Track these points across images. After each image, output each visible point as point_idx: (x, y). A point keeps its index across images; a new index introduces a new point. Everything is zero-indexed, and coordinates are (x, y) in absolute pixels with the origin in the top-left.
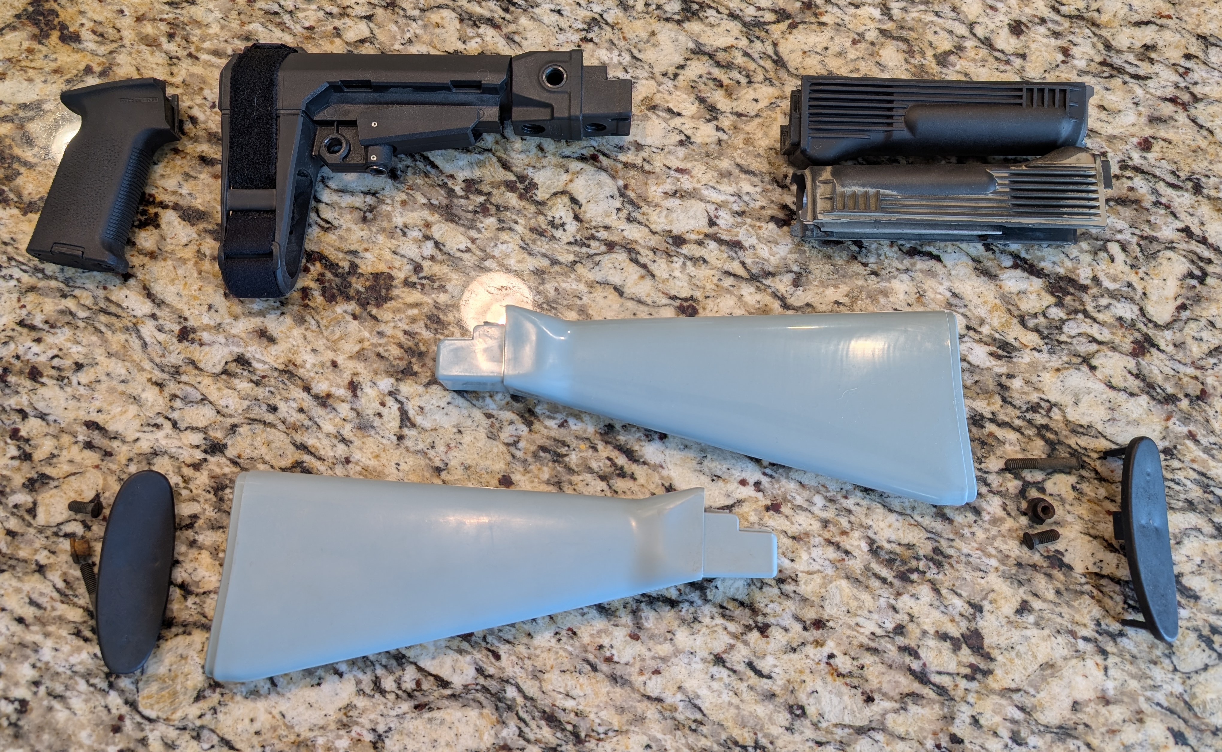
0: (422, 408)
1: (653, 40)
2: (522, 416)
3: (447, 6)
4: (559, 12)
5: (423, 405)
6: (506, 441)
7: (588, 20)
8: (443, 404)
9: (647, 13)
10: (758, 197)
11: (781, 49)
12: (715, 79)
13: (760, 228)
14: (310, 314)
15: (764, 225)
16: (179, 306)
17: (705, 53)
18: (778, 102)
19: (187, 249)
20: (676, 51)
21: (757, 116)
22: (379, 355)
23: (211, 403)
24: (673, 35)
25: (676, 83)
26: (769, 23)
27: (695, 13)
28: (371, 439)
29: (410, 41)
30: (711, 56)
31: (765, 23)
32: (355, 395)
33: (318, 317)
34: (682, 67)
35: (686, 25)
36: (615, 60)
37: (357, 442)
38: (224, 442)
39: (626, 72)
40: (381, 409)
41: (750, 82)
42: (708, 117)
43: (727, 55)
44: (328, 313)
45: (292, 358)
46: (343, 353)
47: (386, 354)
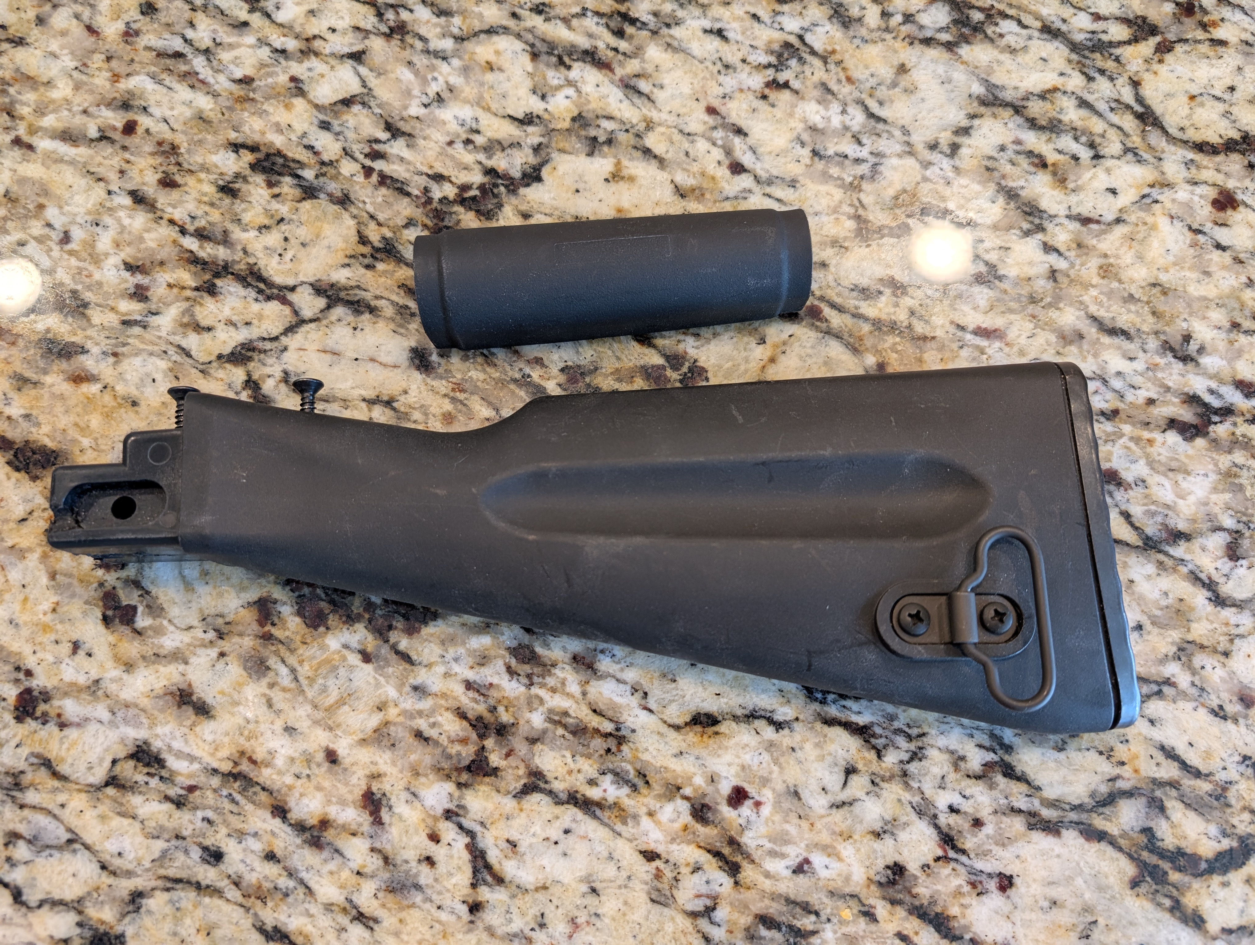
0: (513, 845)
1: (905, 80)
2: (717, 854)
3: (506, 30)
4: (720, 33)
5: (514, 837)
6: (690, 907)
7: (776, 47)
8: (555, 833)
9: (887, 30)
10: (1138, 380)
11: (1148, 91)
12: (1030, 154)
13: (1150, 442)
14: (277, 653)
15: (1158, 436)
16: (15, 646)
17: (1006, 105)
18: (1155, 193)
19: (26, 529)
20: (951, 100)
21: (1118, 221)
22: (419, 735)
23: (87, 847)
24: (941, 70)
25: (957, 162)
26: (1120, 44)
27: (977, 29)
28: (415, 913)
29: (439, 99)
30: (1018, 110)
31: (1111, 44)
32: (378, 822)
33: (292, 660)
34: (965, 131)
35: (964, 51)
36: (836, 121)
37: (389, 921)
38: (118, 929)
39: (860, 143)
40: (432, 849)
41: (1097, 157)
42: (1026, 226)
43: (1048, 105)
44: (311, 652)
45: (247, 746)
46: (347, 733)
47: (433, 733)
